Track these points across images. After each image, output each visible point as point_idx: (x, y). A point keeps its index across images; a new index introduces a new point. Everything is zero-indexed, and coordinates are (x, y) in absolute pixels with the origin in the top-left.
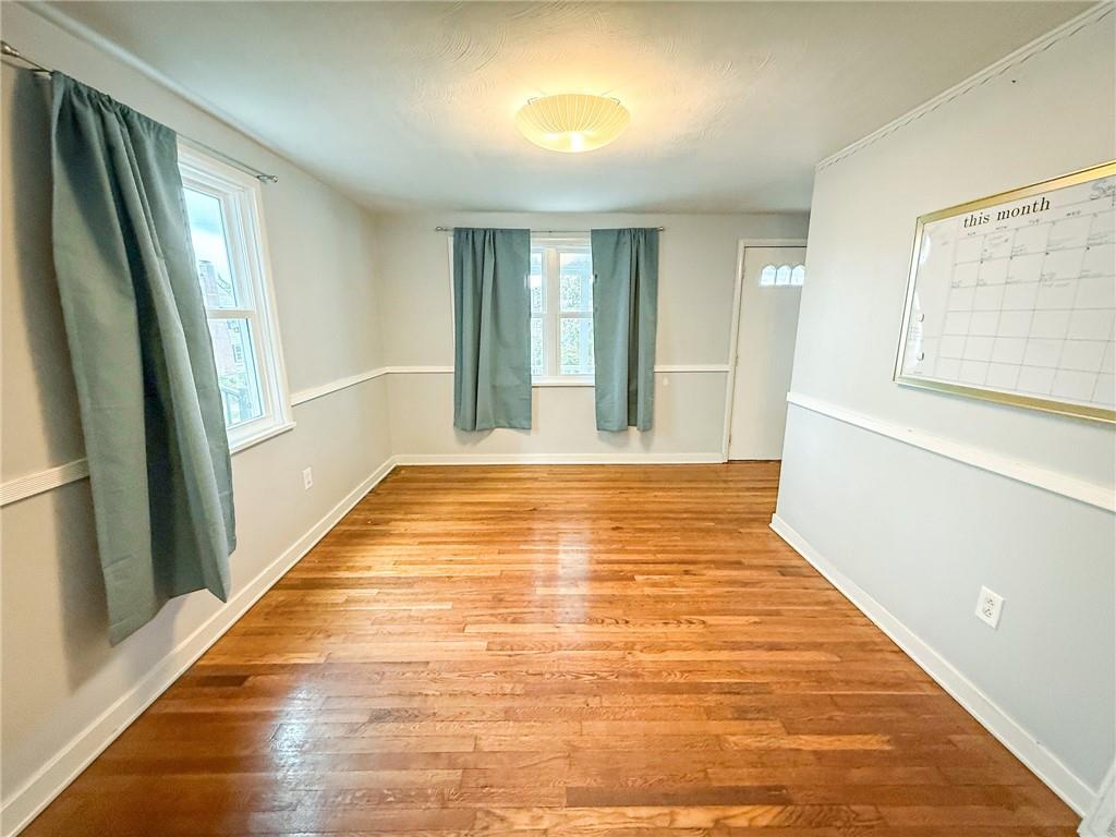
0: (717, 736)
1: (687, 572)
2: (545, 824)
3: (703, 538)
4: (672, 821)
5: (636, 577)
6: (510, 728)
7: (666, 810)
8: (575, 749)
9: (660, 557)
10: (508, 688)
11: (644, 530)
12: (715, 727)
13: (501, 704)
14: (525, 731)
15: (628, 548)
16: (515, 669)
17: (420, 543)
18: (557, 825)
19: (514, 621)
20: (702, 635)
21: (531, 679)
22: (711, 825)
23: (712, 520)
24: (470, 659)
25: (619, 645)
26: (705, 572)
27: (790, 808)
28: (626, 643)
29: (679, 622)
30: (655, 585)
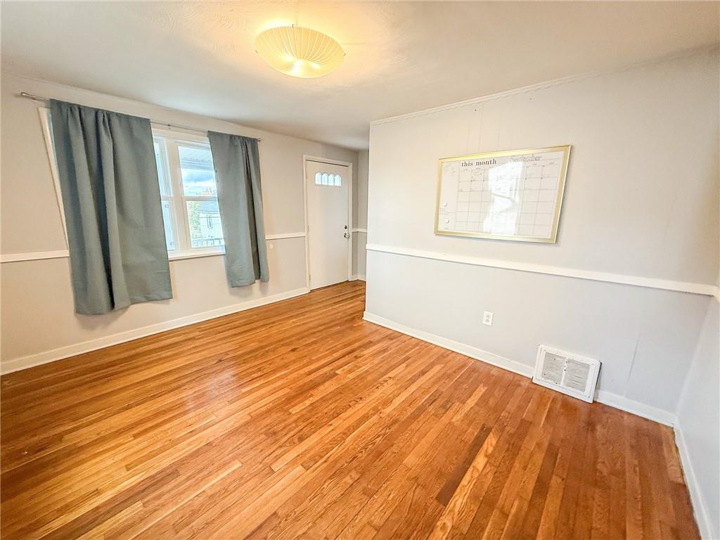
0: (449, 423)
1: (356, 357)
2: (449, 525)
3: (343, 336)
4: (478, 470)
5: (337, 372)
6: (379, 499)
7: (471, 469)
8: (416, 478)
9: (336, 355)
10: (348, 480)
11: (310, 345)
12: (445, 420)
13: (357, 493)
14: (386, 493)
15: (314, 358)
16: (338, 466)
17: (135, 436)
18: (453, 518)
19: (301, 439)
20: (396, 384)
21: (355, 463)
22: (486, 459)
23: (336, 325)
24: (302, 484)
25: (371, 412)
26: (363, 353)
27: (493, 430)
28: (373, 409)
29: (382, 384)
30: (350, 371)
